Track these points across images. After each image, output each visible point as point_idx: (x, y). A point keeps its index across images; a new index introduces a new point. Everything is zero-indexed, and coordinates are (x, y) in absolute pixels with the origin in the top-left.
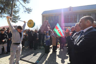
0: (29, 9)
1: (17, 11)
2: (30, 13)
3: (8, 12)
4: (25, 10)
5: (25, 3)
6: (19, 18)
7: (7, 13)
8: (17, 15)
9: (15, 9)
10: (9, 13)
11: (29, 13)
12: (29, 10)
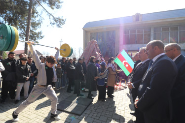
0: (60, 19)
1: (37, 22)
2: (61, 26)
3: (21, 24)
4: (53, 21)
5: (53, 9)
6: (41, 37)
7: (18, 27)
8: (37, 31)
9: (33, 19)
10: (23, 26)
11: (59, 26)
12: (59, 22)
